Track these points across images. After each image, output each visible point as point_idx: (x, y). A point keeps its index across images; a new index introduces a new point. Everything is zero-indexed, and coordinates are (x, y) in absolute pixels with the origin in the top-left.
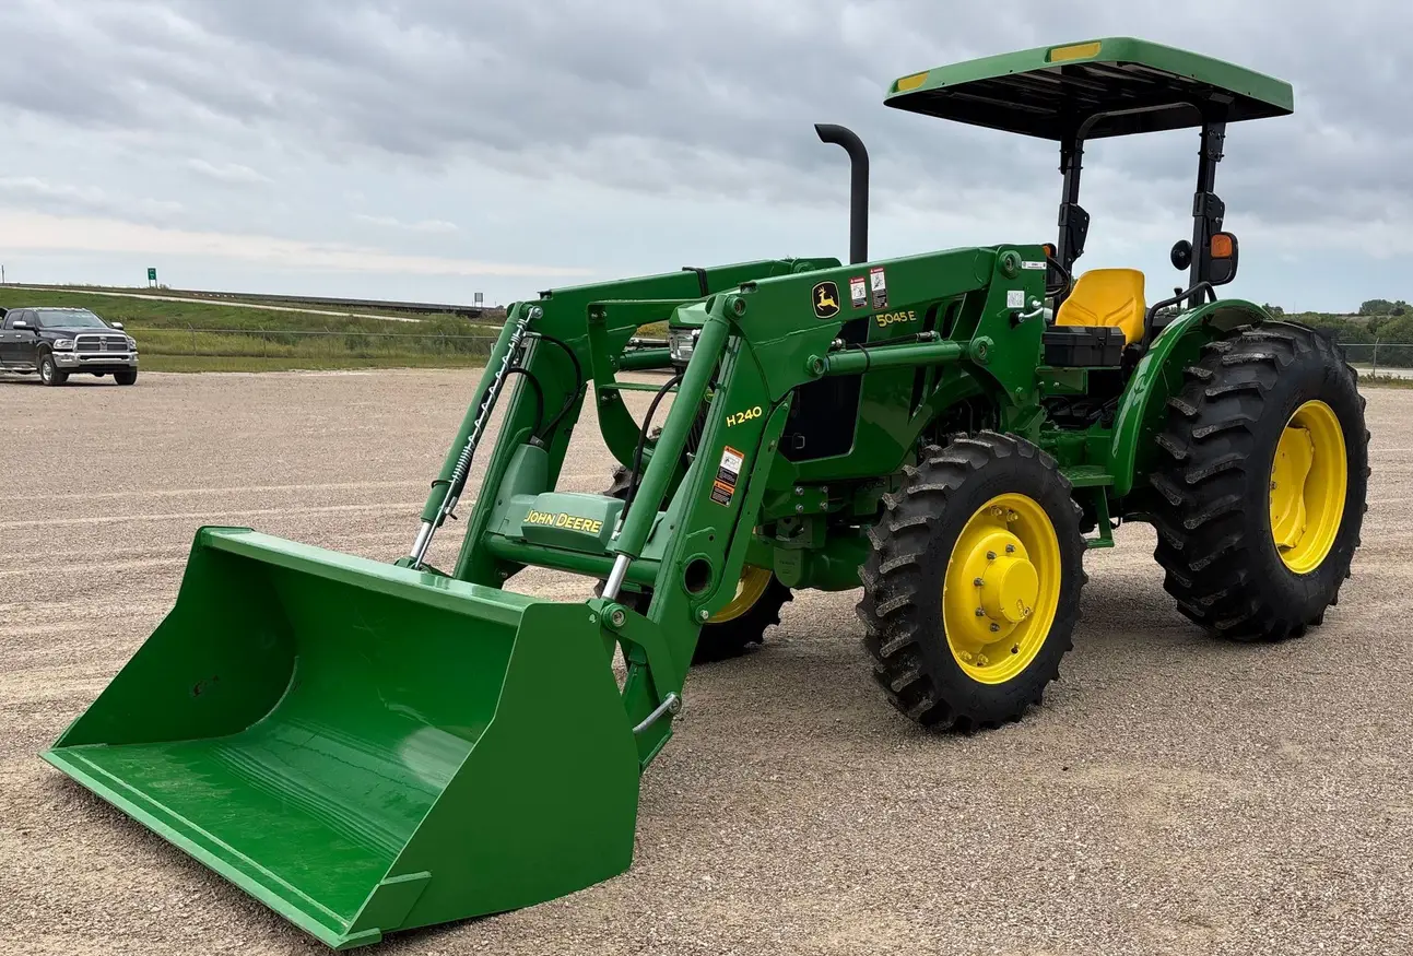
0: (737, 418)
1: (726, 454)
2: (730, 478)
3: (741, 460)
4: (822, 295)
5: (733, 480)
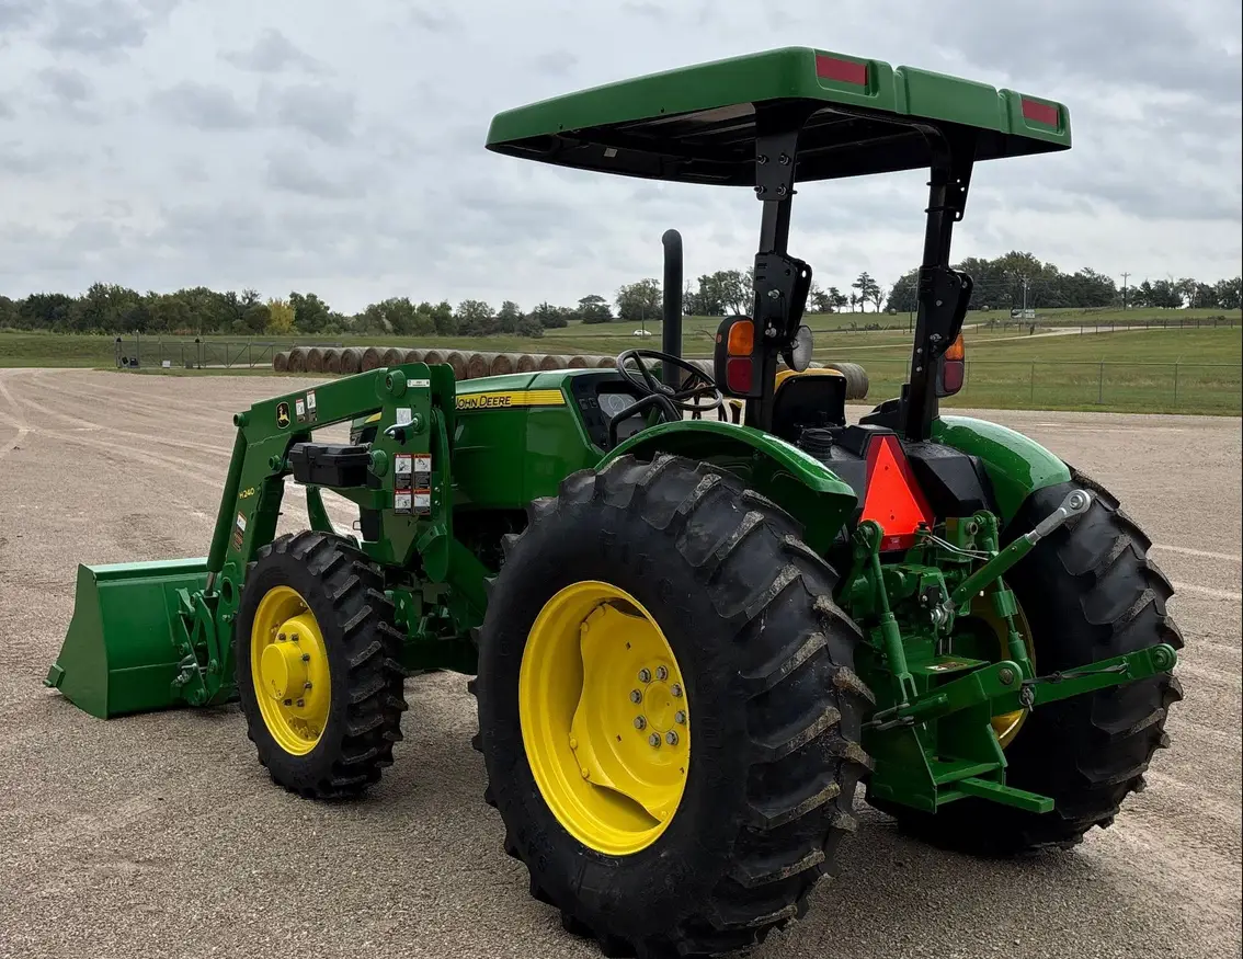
0: (244, 494)
1: (240, 517)
2: (241, 534)
3: (245, 522)
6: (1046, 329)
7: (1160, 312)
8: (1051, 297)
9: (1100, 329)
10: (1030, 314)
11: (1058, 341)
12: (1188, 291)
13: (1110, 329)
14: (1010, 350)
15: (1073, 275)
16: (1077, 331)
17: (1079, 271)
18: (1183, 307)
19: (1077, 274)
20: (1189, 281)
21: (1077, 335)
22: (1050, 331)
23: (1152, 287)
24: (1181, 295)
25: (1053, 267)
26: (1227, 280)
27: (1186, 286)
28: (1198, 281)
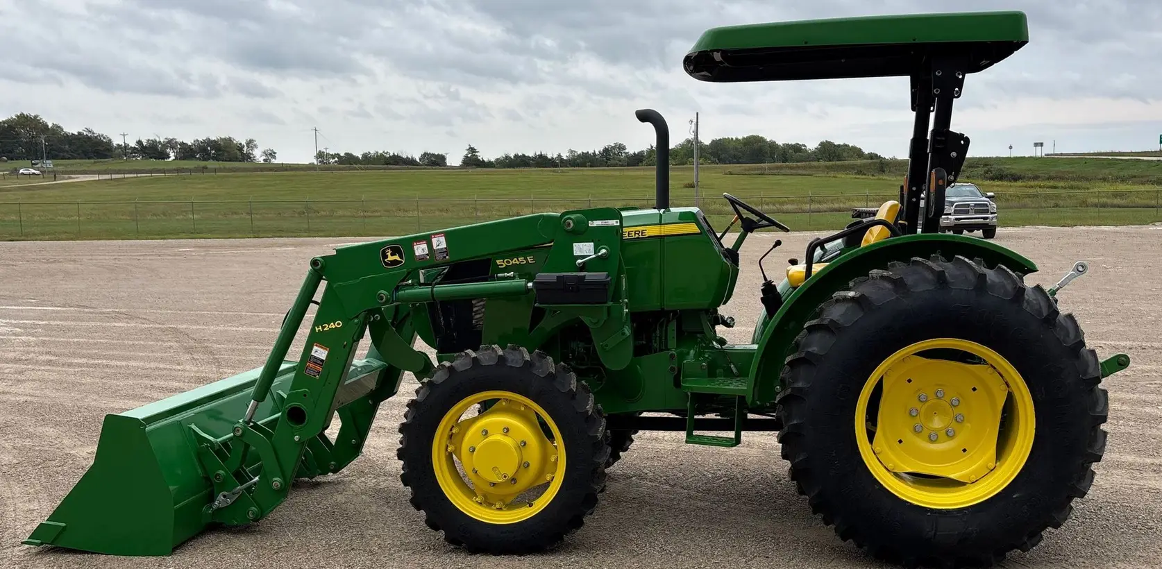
0: (323, 328)
1: (315, 348)
2: (319, 362)
3: (327, 352)
4: (389, 254)
5: (321, 363)
6: (67, 176)
7: (153, 163)
8: (63, 151)
9: (114, 176)
10: (49, 164)
11: (82, 186)
12: (173, 148)
13: (122, 176)
14: (47, 193)
15: (76, 134)
16: (96, 177)
17: (81, 131)
18: (170, 159)
19: (79, 133)
20: (172, 140)
21: (95, 180)
22: (70, 178)
23: (145, 144)
24: (168, 150)
25: (59, 127)
26: (200, 140)
27: (171, 143)
28: (179, 140)
